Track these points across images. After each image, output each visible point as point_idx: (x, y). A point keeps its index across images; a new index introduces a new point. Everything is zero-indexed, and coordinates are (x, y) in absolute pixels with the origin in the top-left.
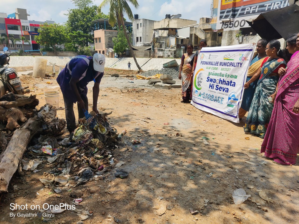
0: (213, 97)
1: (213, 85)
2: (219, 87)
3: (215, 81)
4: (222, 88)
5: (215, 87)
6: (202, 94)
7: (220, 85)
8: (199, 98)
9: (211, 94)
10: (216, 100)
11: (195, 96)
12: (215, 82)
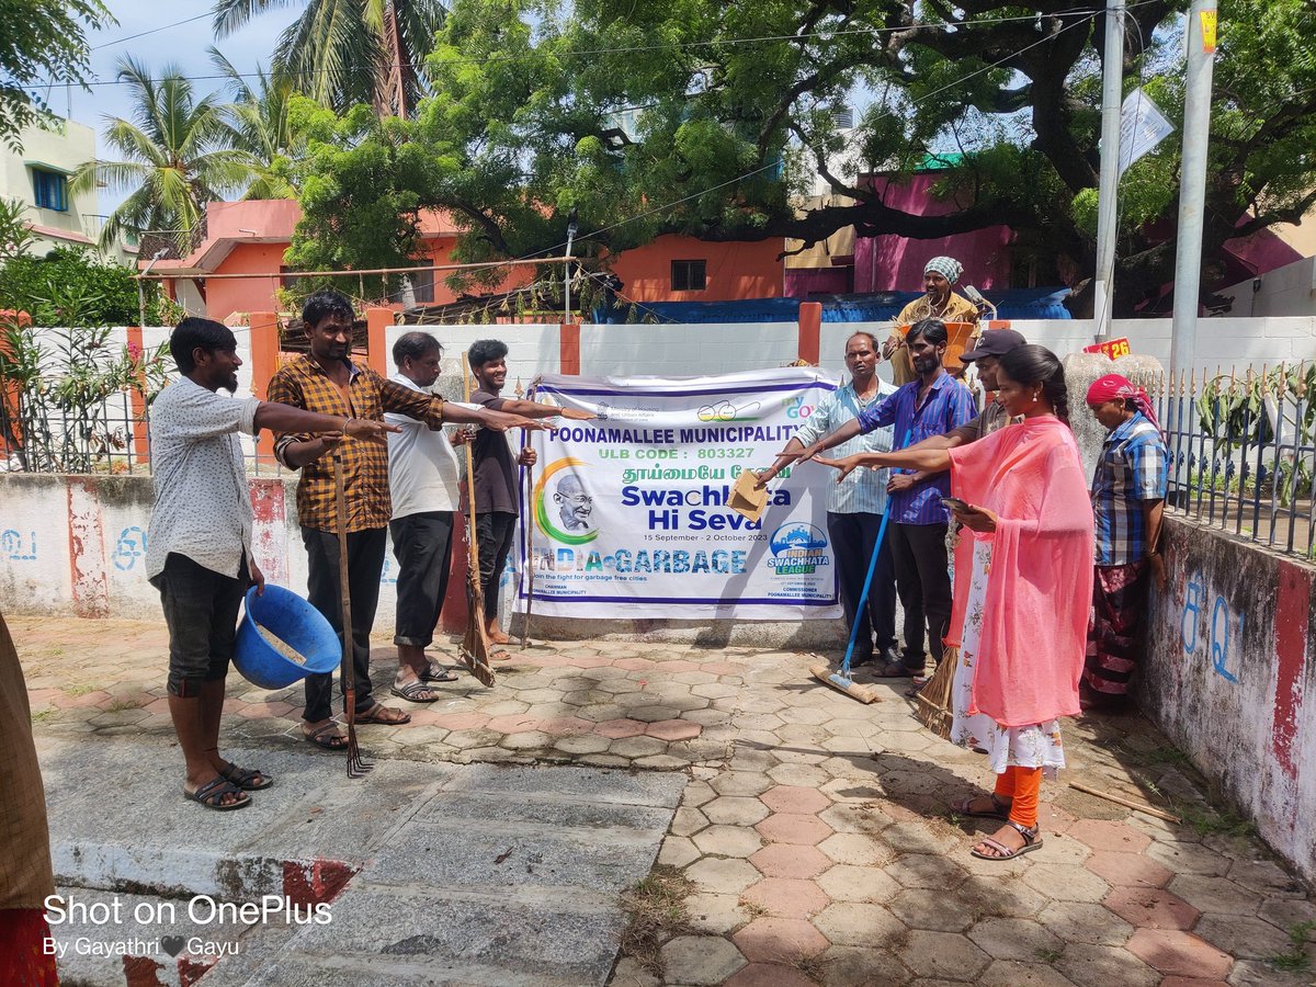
0: (681, 557)
1: (671, 514)
2: (706, 518)
3: (679, 497)
4: (726, 518)
5: (684, 521)
6: (608, 558)
7: (711, 510)
8: (592, 578)
9: (670, 547)
10: (705, 567)
11: (563, 574)
12: (680, 503)
